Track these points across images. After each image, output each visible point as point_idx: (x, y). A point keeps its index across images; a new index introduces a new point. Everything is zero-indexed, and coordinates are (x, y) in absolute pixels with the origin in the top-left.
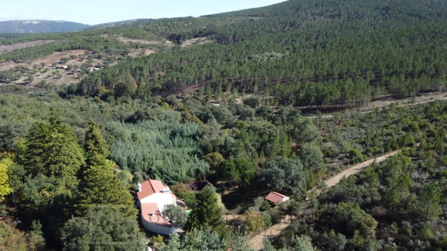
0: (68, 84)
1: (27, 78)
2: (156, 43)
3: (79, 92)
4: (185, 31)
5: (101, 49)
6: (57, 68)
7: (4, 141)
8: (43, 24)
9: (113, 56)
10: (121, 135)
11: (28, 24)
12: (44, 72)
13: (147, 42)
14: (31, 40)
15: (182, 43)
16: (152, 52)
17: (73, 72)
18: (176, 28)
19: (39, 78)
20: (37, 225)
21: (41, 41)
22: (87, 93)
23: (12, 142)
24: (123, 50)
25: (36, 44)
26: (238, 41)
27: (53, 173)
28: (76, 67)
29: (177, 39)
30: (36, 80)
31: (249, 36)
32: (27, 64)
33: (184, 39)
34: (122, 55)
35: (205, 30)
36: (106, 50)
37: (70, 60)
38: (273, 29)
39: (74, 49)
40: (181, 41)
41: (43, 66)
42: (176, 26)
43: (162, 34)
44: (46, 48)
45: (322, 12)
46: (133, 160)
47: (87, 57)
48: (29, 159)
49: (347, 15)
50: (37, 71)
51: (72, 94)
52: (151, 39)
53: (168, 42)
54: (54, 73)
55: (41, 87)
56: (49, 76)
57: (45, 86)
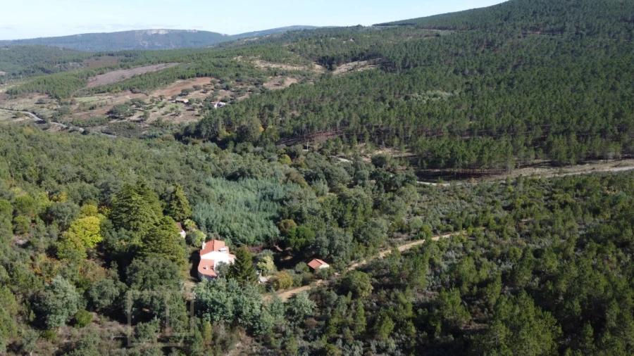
0: (187, 123)
1: (142, 114)
2: (301, 68)
3: (197, 134)
4: (340, 53)
5: (231, 78)
6: (177, 102)
7: (104, 197)
8: (172, 35)
9: (245, 86)
10: (207, 196)
11: (155, 34)
12: (162, 107)
13: (290, 68)
14: (152, 64)
15: (335, 69)
16: (294, 81)
17: (194, 108)
18: (331, 47)
19: (155, 115)
20: (114, 264)
21: (164, 64)
22: (206, 135)
23: (110, 198)
24: (257, 78)
25: (157, 68)
26: (409, 67)
27: (132, 228)
28: (198, 101)
29: (329, 63)
30: (152, 117)
31: (424, 61)
32: (145, 95)
33: (338, 64)
34: (255, 84)
35: (367, 51)
36: (237, 78)
37: (192, 91)
38: (461, 51)
39: (199, 77)
40: (334, 66)
41: (162, 99)
42: (330, 45)
43: (311, 55)
44: (168, 74)
45: (538, 25)
46: (211, 221)
47: (213, 87)
48: (117, 214)
49: (575, 29)
50: (154, 106)
51: (189, 136)
52: (296, 63)
53: (318, 67)
54: (172, 109)
55: (156, 126)
56: (166, 113)
57: (161, 125)
